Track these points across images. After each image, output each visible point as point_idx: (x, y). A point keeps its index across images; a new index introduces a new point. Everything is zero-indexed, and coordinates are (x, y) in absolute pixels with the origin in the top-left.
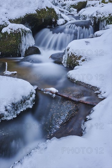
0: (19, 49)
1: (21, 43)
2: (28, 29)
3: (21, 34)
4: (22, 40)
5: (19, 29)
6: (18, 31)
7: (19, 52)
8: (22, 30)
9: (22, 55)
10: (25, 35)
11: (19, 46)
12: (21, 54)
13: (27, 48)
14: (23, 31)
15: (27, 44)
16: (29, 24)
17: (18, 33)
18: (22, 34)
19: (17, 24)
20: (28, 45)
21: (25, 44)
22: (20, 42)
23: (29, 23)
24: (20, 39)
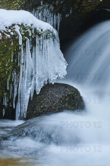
0: (8, 92)
1: (18, 70)
2: (45, 26)
3: (20, 43)
4: (22, 61)
5: (14, 25)
6: (9, 33)
7: (10, 101)
8: (25, 29)
9: (18, 110)
10: (33, 43)
11: (11, 82)
12: (14, 111)
13: (38, 90)
14: (28, 33)
15: (39, 73)
16: (52, 7)
17: (8, 39)
18: (24, 42)
19: (9, 9)
20: (40, 80)
21: (32, 76)
22: (14, 67)
23: (54, 5)
24: (14, 58)
